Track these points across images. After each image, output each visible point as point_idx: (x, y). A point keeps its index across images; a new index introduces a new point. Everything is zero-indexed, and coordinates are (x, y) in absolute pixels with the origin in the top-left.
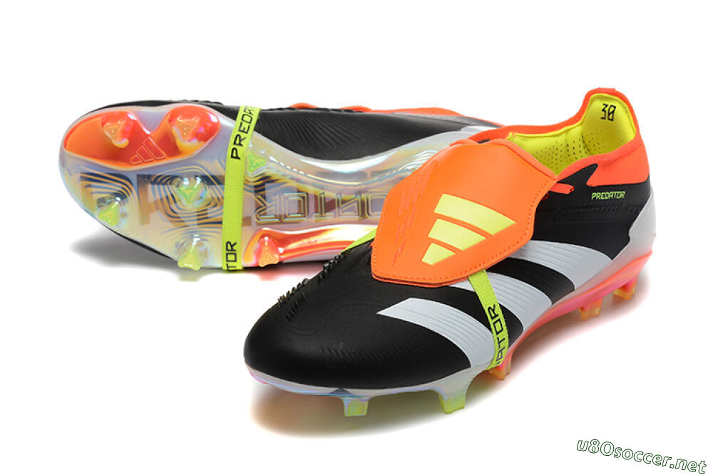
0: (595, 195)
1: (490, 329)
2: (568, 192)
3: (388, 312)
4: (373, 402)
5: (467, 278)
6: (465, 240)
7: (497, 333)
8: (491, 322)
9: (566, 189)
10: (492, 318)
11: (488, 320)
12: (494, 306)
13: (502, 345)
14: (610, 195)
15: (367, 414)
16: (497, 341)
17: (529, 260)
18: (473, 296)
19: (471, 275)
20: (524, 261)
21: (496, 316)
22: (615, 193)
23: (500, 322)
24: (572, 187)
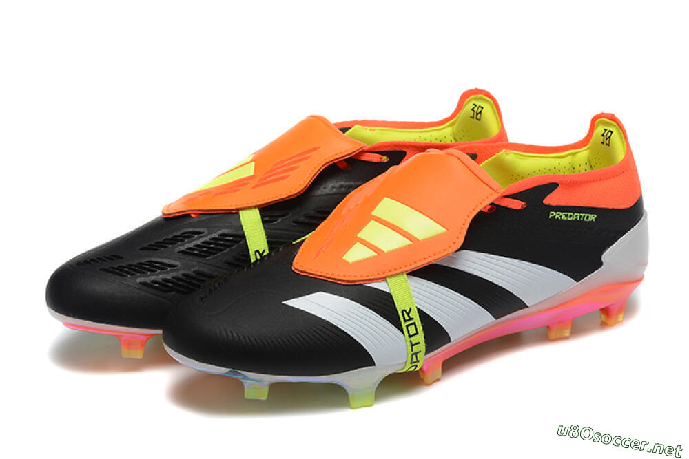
0: (552, 214)
1: (403, 333)
2: (518, 207)
3: (295, 303)
4: (274, 387)
5: (384, 279)
6: (390, 242)
7: (410, 336)
8: (404, 325)
9: (517, 205)
10: (406, 321)
11: (400, 322)
12: (410, 309)
13: (416, 349)
14: (575, 216)
15: (268, 399)
16: (409, 344)
17: (460, 269)
18: (388, 297)
19: (389, 277)
20: (454, 269)
21: (411, 319)
22: (583, 215)
23: (415, 326)
24: (523, 204)
